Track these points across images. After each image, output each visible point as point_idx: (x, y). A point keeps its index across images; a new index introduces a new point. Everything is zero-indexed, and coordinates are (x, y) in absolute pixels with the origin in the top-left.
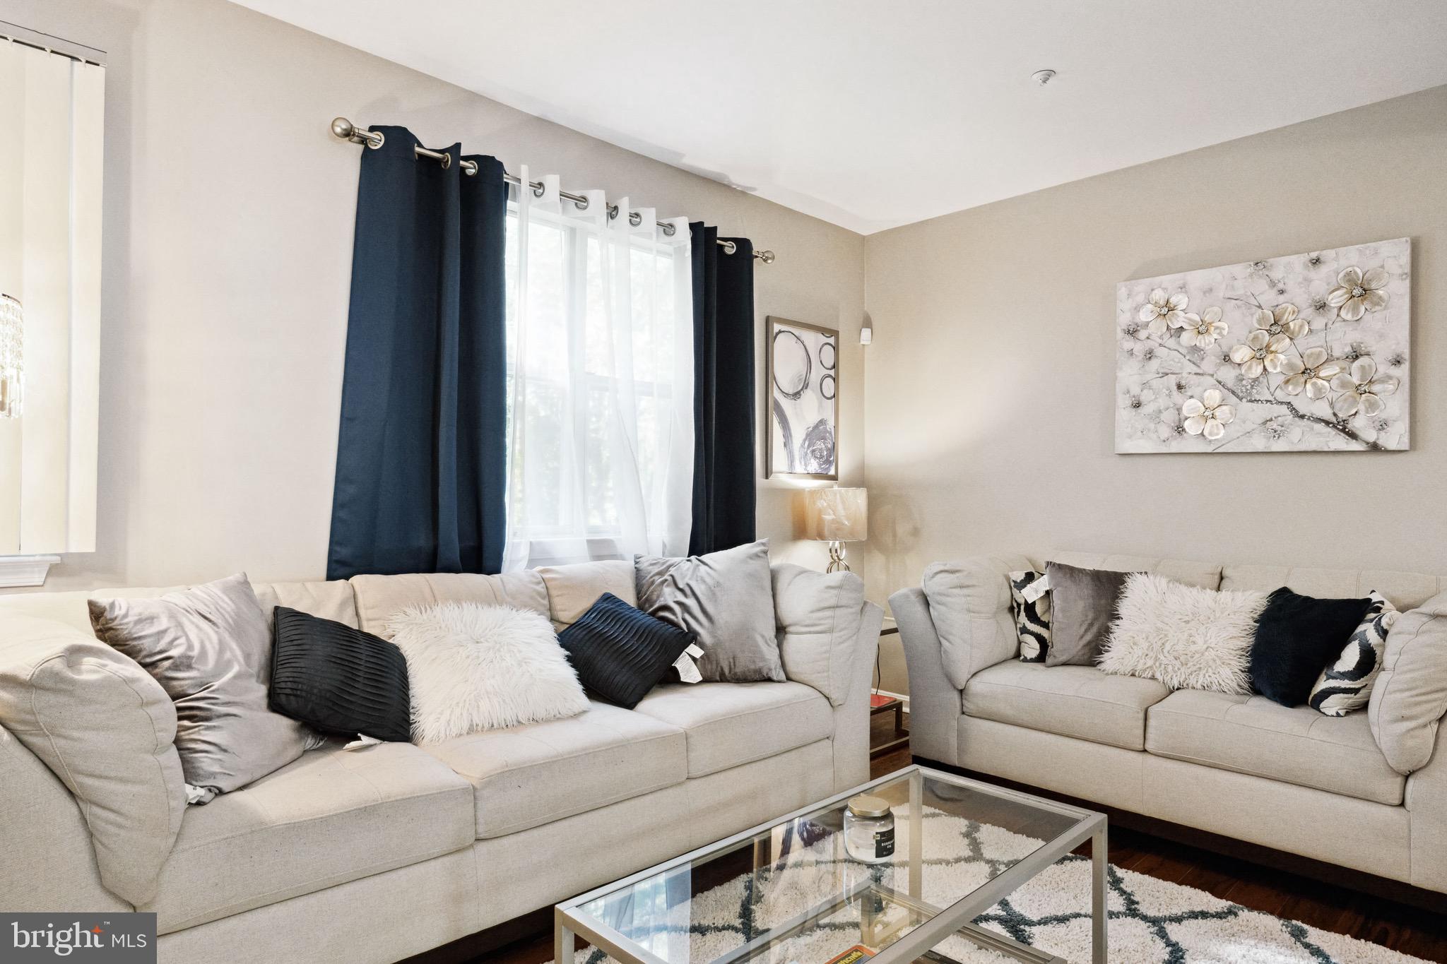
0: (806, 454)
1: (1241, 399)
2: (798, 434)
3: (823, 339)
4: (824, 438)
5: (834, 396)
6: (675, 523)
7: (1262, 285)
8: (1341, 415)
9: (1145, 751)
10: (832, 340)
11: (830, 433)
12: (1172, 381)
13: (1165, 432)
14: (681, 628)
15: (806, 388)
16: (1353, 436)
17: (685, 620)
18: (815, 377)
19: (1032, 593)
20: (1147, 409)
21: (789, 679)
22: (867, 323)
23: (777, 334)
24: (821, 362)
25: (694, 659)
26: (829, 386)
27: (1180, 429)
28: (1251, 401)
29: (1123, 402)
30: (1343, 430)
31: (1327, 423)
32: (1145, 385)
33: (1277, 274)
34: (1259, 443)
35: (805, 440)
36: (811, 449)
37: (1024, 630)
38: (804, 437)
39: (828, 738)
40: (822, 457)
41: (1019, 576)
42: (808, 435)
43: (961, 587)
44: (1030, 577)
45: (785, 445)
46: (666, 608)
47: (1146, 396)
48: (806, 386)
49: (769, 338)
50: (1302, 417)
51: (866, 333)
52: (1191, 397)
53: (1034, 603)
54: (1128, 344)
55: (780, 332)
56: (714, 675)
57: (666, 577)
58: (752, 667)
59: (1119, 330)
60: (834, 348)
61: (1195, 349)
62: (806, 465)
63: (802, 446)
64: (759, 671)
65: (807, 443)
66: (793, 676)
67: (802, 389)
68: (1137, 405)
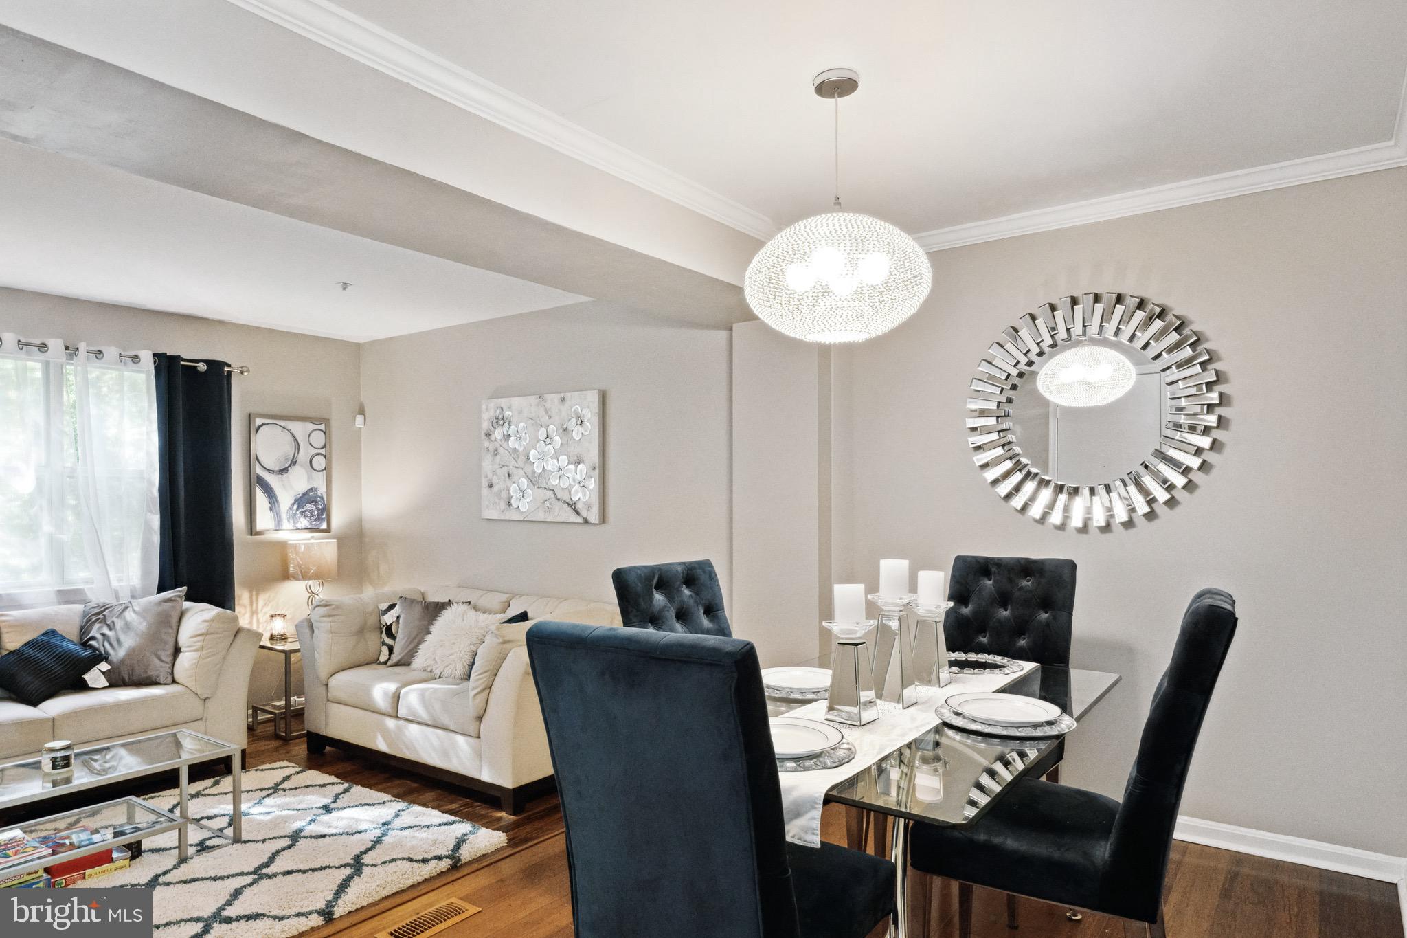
0: (295, 514)
1: (534, 486)
2: (286, 499)
3: (311, 427)
4: (315, 502)
5: (325, 469)
6: (145, 574)
7: (542, 412)
8: (575, 499)
9: (398, 717)
10: (322, 427)
11: (322, 498)
12: (505, 470)
13: (503, 505)
14: (100, 652)
15: (294, 464)
16: (578, 513)
17: (104, 646)
18: (303, 456)
19: (389, 619)
20: (495, 488)
21: (174, 682)
22: (362, 412)
23: (259, 427)
24: (311, 444)
25: (103, 673)
26: (319, 462)
27: (509, 504)
28: (538, 488)
29: (485, 483)
30: (574, 509)
31: (569, 504)
32: (494, 472)
33: (548, 405)
34: (541, 516)
35: (294, 504)
36: (300, 510)
37: (384, 644)
38: (293, 501)
39: (201, 719)
40: (312, 516)
41: (384, 606)
42: (296, 500)
43: (329, 616)
44: (392, 607)
45: (271, 509)
46: (93, 638)
47: (495, 480)
48: (294, 463)
49: (250, 429)
50: (558, 499)
51: (359, 419)
52: (514, 483)
53: (391, 624)
54: (487, 444)
55: (263, 424)
56: (116, 681)
57: (101, 616)
58: (145, 676)
59: (483, 433)
60: (325, 433)
61: (515, 450)
62: (294, 522)
63: (291, 508)
64: (149, 678)
65: (295, 507)
66: (177, 680)
67: (290, 466)
68: (491, 486)
